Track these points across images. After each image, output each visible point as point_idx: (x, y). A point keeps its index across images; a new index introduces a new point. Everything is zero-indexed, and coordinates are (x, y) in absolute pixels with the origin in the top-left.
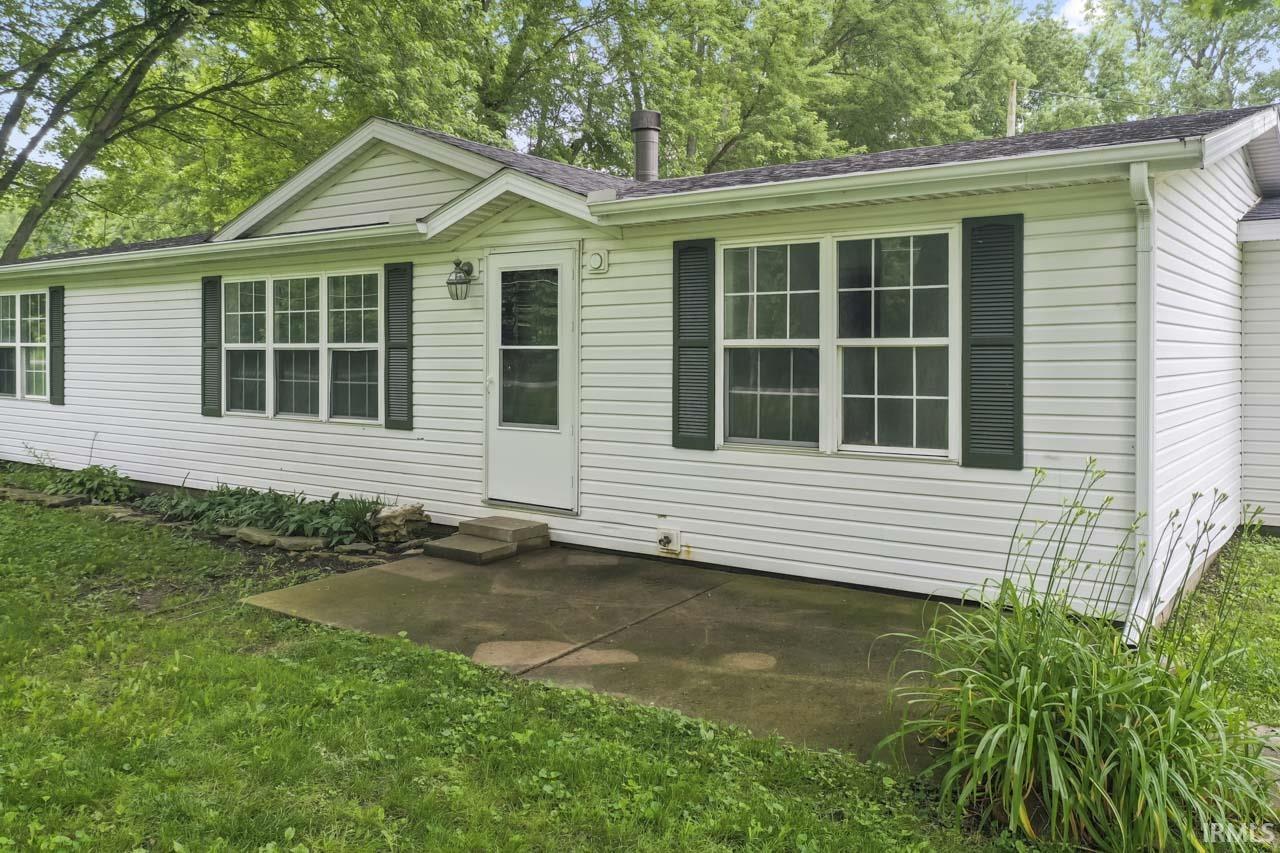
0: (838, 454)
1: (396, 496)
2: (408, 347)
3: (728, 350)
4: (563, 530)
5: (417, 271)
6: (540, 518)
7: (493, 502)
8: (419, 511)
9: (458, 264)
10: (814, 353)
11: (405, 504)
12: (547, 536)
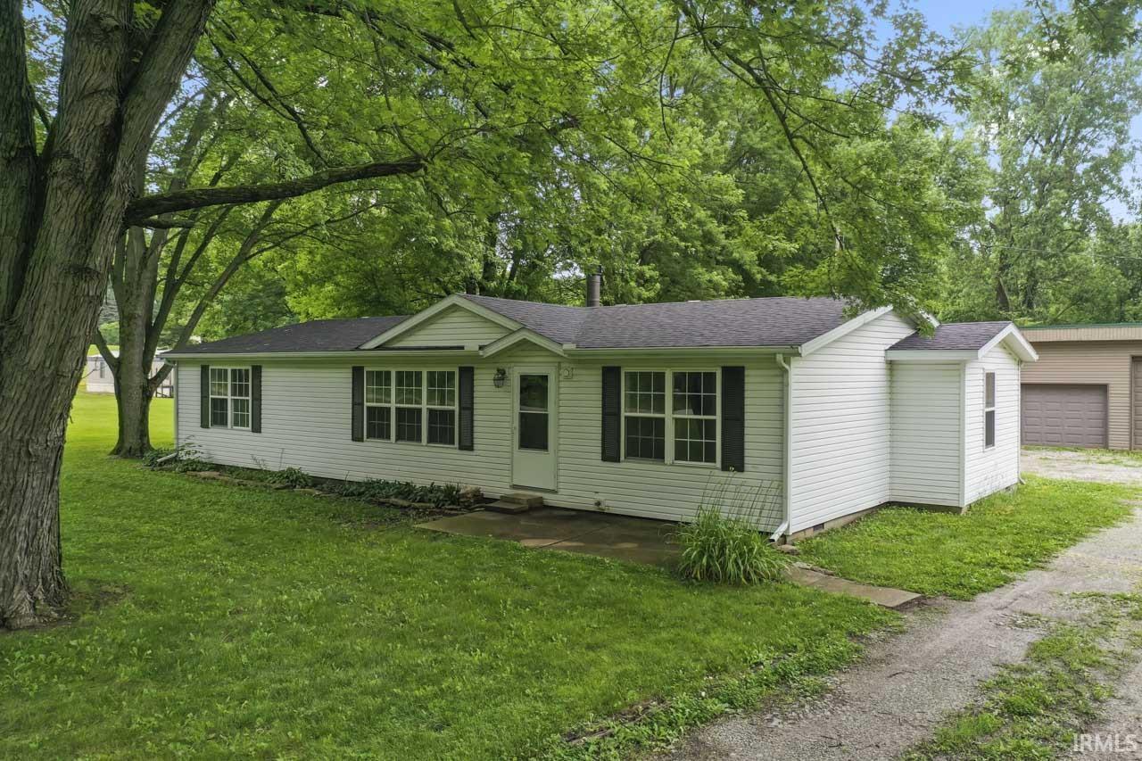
0: (672, 465)
1: (467, 484)
2: (471, 409)
3: (626, 417)
4: (550, 499)
5: (476, 371)
6: (539, 494)
7: (515, 487)
8: (478, 491)
9: (498, 370)
10: (663, 420)
11: (470, 487)
12: (542, 503)
